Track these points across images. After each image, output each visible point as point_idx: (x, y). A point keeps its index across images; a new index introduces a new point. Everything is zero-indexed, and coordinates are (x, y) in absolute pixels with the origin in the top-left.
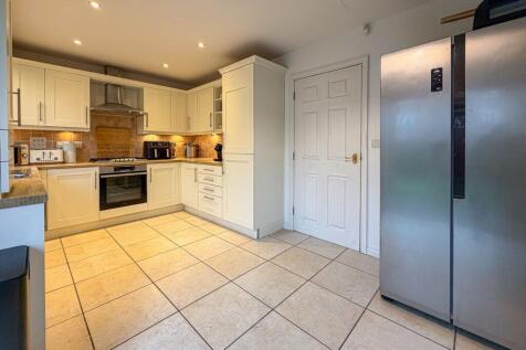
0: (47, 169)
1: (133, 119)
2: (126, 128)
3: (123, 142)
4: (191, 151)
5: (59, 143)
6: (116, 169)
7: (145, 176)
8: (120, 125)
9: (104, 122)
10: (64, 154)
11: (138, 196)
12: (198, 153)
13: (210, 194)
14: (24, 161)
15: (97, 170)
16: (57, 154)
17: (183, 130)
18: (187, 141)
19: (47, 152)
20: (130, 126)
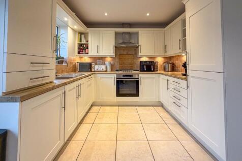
0: (97, 74)
1: (135, 49)
2: (132, 54)
3: (130, 62)
4: (169, 67)
5: (106, 62)
6: (123, 76)
7: (138, 81)
8: (129, 53)
9: (122, 52)
10: (106, 67)
11: (134, 92)
12: (173, 68)
13: (177, 102)
14: (93, 70)
15: (115, 75)
16: (103, 67)
17: (162, 54)
18: (166, 60)
19: (100, 66)
20: (133, 53)
